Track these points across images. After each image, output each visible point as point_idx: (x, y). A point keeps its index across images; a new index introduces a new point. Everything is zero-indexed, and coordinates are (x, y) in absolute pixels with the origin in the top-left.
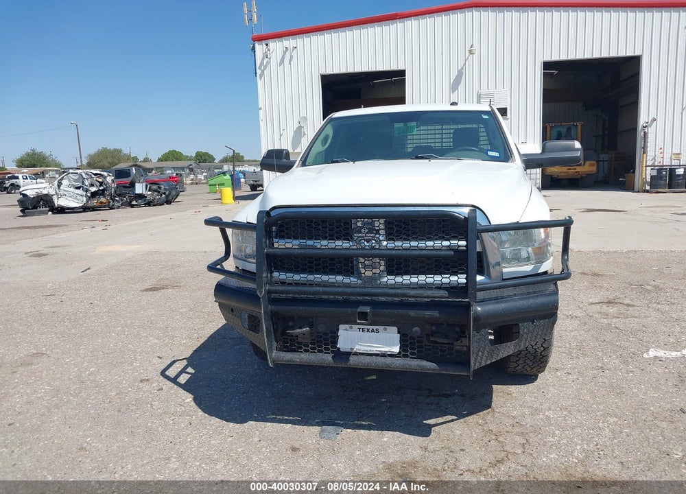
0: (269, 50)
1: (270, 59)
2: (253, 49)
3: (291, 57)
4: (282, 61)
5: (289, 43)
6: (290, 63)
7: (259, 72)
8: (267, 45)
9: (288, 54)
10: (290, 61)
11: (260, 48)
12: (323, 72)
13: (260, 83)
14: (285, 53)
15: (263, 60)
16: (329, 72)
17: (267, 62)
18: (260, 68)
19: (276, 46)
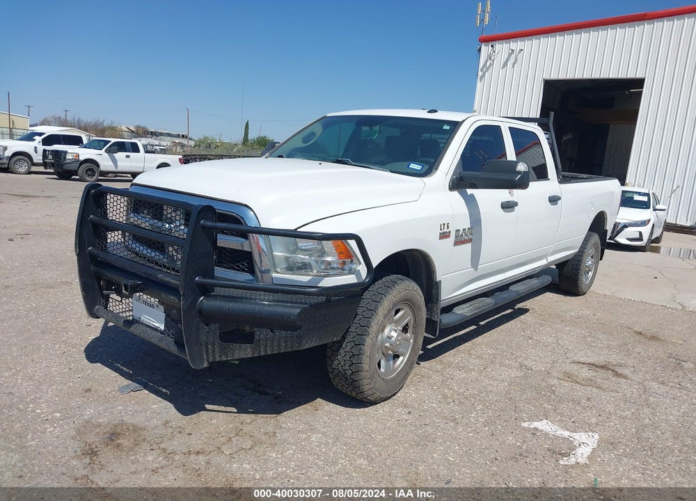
0: (494, 52)
1: (494, 61)
2: (480, 50)
3: (516, 59)
4: (505, 64)
5: (516, 45)
6: (513, 67)
7: (480, 74)
8: (492, 46)
9: (513, 56)
10: (514, 64)
11: (485, 49)
12: (547, 77)
13: (479, 85)
14: (510, 55)
15: (487, 61)
16: (554, 77)
17: (490, 64)
18: (482, 70)
19: (502, 48)
